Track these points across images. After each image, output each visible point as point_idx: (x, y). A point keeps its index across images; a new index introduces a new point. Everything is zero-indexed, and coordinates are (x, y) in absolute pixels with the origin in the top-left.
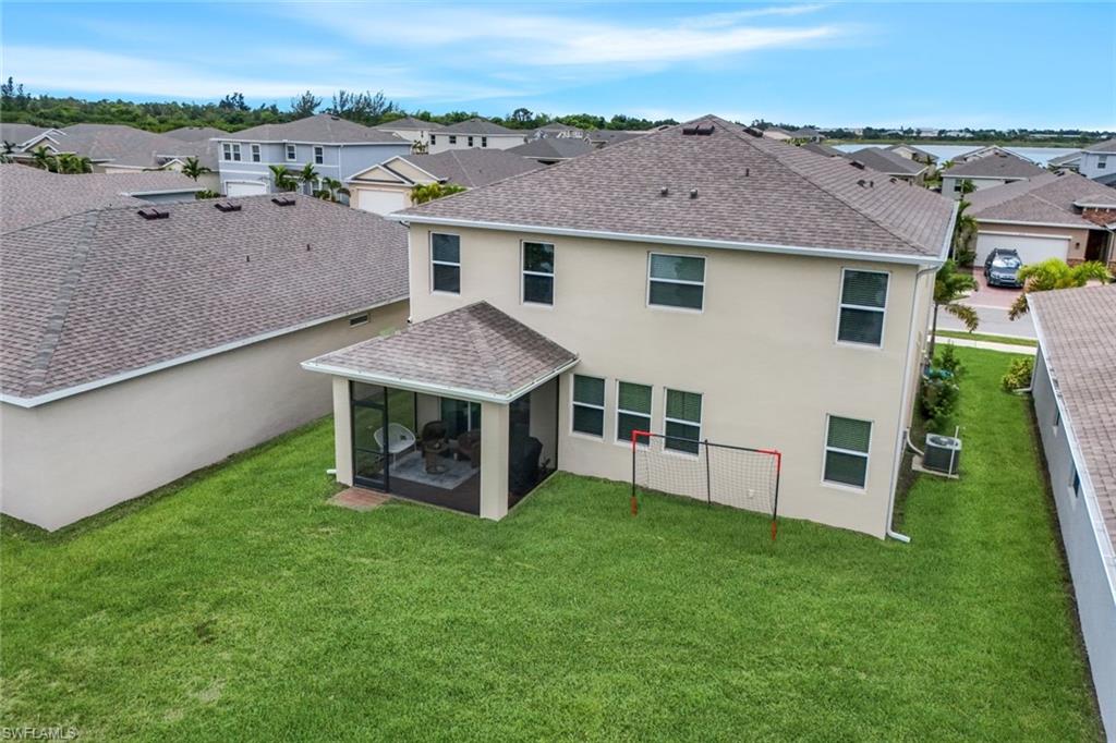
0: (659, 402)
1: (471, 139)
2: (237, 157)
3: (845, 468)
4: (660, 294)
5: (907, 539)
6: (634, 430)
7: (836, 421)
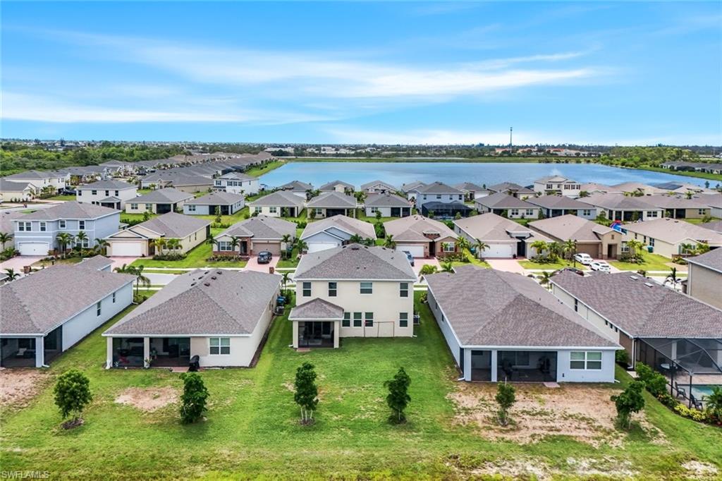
0: (363, 316)
1: (107, 192)
2: (29, 229)
4: (363, 291)
5: (416, 336)
6: (358, 323)
7: (401, 314)
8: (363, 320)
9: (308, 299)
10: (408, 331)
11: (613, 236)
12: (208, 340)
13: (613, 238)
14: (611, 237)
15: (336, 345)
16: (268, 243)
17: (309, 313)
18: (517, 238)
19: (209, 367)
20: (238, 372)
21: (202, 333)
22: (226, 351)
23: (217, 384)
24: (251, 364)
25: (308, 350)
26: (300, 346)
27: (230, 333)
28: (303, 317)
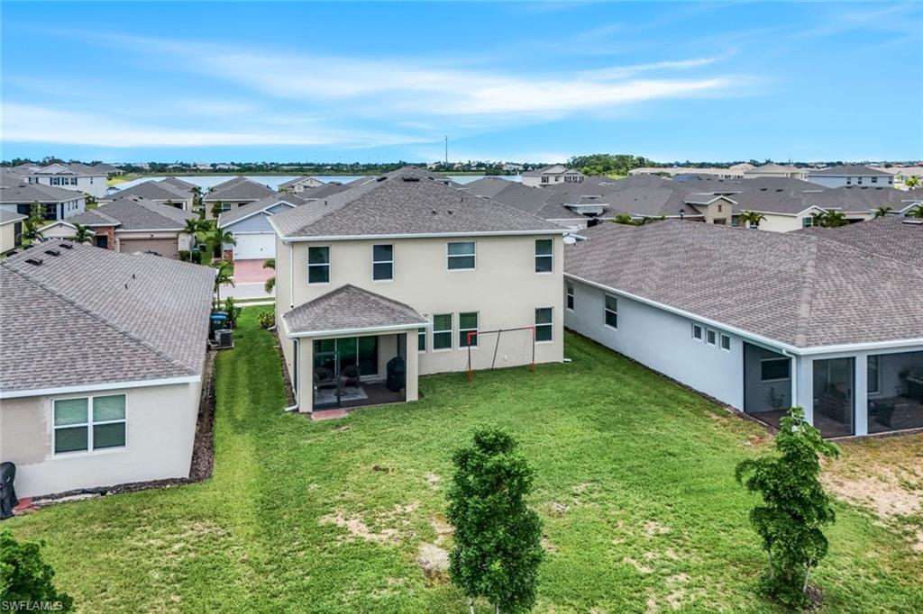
0: (456, 322)
3: (543, 333)
4: (454, 263)
5: (570, 360)
6: (443, 341)
7: (538, 311)
8: (456, 330)
9: (321, 289)
10: (552, 351)
11: (720, 207)
12: (48, 409)
13: (720, 210)
14: (717, 208)
15: (412, 394)
16: (152, 239)
17: (339, 317)
18: (585, 214)
19: (52, 497)
20: (160, 499)
21: (28, 387)
22: (112, 435)
23: (90, 554)
24: (194, 470)
25: (342, 414)
26: (316, 408)
27: (125, 379)
28: (326, 327)
